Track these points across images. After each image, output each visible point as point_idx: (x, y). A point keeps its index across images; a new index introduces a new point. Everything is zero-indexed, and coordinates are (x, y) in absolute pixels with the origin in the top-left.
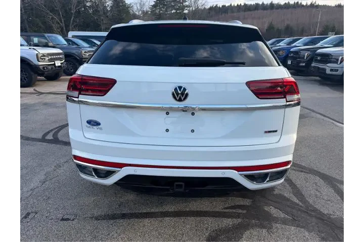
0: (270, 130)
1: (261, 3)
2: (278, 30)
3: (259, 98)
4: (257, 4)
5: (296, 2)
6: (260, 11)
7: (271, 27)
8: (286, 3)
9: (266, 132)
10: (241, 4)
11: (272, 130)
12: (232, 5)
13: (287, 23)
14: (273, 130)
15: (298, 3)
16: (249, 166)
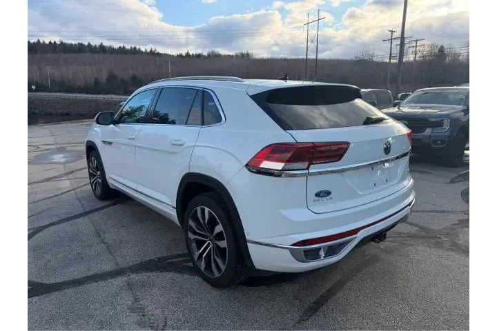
1: (86, 44)
2: (122, 80)
4: (81, 45)
5: (133, 46)
6: (88, 55)
7: (112, 77)
8: (120, 47)
10: (55, 42)
12: (41, 41)
13: (131, 72)
15: (135, 48)
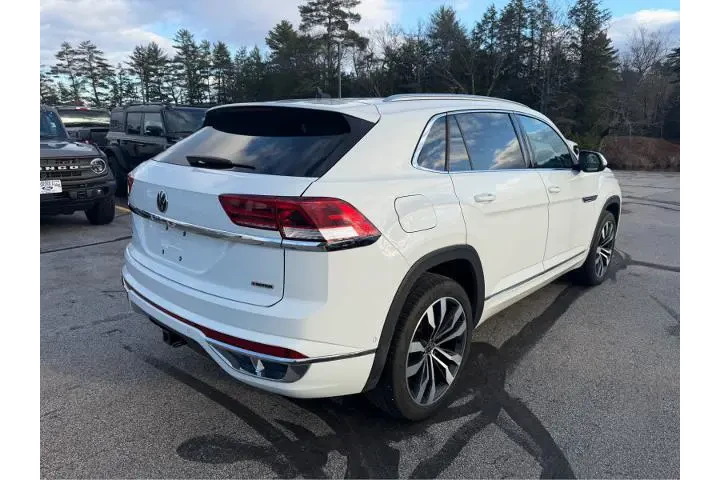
0: (259, 282)
3: (238, 224)
9: (253, 284)
11: (263, 282)
14: (267, 283)
16: (232, 337)
